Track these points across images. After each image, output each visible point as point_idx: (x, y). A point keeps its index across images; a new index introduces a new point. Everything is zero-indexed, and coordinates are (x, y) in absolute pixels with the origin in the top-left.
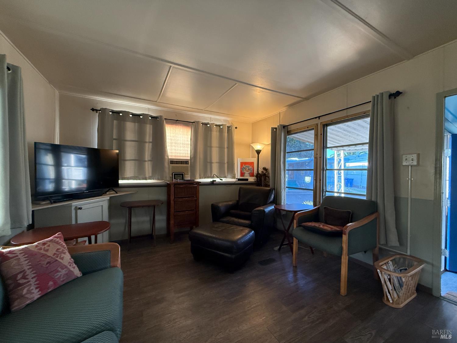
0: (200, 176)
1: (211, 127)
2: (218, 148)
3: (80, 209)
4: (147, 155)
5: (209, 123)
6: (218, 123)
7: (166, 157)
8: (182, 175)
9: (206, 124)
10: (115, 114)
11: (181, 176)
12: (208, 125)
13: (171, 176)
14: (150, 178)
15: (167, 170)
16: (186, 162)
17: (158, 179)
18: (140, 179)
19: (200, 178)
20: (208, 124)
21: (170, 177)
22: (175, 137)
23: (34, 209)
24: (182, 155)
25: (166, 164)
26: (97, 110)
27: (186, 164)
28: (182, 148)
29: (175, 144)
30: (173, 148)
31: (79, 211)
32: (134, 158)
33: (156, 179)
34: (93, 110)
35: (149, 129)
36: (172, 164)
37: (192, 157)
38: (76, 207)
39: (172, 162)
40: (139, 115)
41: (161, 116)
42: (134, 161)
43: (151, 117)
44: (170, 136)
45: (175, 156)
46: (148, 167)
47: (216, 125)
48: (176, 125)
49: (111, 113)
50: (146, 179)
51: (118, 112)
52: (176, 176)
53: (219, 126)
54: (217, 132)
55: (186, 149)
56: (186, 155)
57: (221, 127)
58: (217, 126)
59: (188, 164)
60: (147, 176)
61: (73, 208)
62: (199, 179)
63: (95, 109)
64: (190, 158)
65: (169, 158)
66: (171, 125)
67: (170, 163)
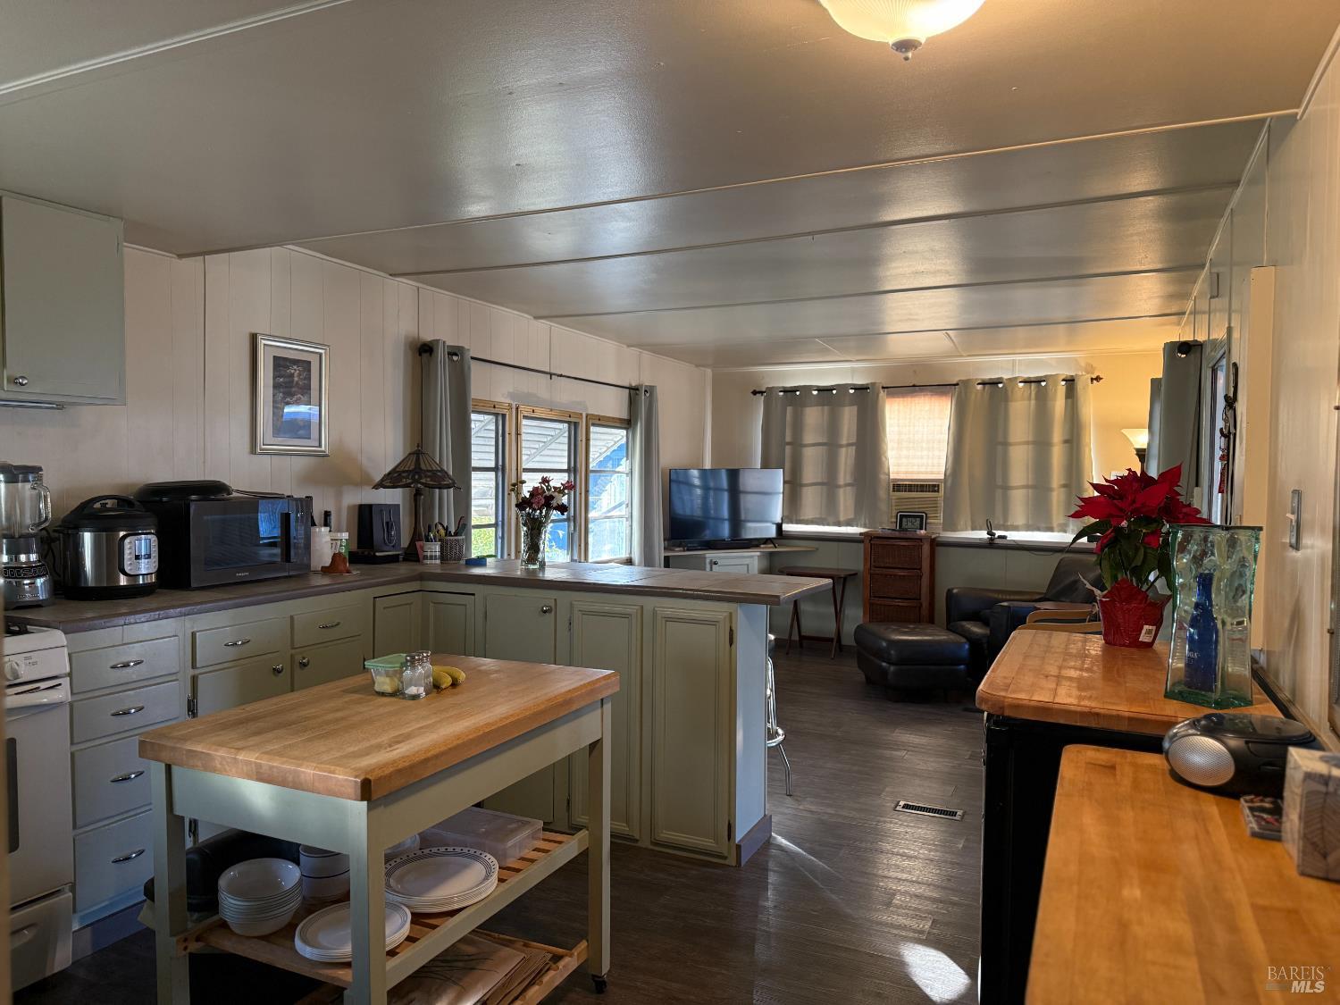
0: (973, 522)
1: (1006, 390)
2: (1031, 447)
3: (715, 563)
4: (844, 474)
5: (1001, 378)
6: (1033, 374)
7: (883, 477)
8: (921, 520)
9: (994, 383)
10: (789, 394)
11: (918, 522)
12: (1000, 385)
13: (894, 520)
14: (849, 524)
15: (883, 506)
16: (934, 486)
17: (865, 527)
18: (828, 525)
19: (973, 529)
20: (999, 381)
21: (892, 522)
22: (909, 426)
23: (667, 554)
24: (923, 469)
25: (882, 494)
26: (762, 393)
27: (935, 491)
28: (925, 453)
29: (910, 442)
30: (904, 452)
31: (714, 566)
32: (819, 480)
33: (861, 527)
34: (755, 393)
35: (849, 416)
36: (898, 491)
37: (948, 472)
38: (711, 561)
39: (899, 487)
40: (828, 389)
41: (873, 384)
42: (820, 487)
43: (855, 389)
44: (898, 426)
45: (906, 473)
46: (846, 498)
47: (1027, 382)
48: (912, 397)
49: (782, 394)
50: (839, 524)
51: (792, 390)
52: (904, 520)
53: (1038, 381)
54: (1030, 399)
55: (936, 453)
56: (935, 469)
57: (1043, 384)
58: (1031, 382)
59: (938, 491)
60: (842, 518)
61: (708, 561)
62: (970, 532)
63: (757, 390)
64: (945, 475)
65: (892, 477)
66: (901, 399)
67: (894, 491)
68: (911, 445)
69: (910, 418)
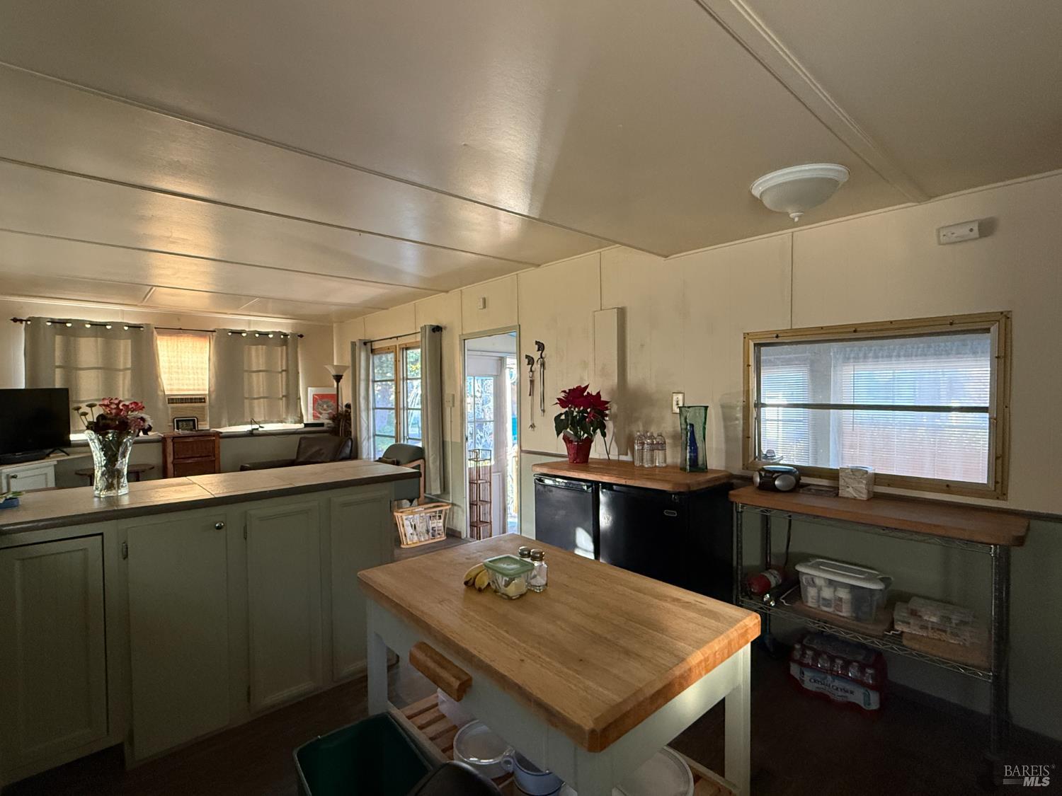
0: (229, 421)
1: (248, 338)
2: (265, 373)
3: (15, 477)
4: (123, 391)
5: (245, 330)
6: (264, 330)
7: (160, 393)
8: (192, 422)
9: (240, 333)
10: (57, 324)
12: (244, 335)
13: (171, 424)
15: (163, 415)
16: (200, 399)
20: (244, 332)
21: (169, 426)
22: (177, 357)
24: (191, 387)
25: (160, 405)
26: (21, 321)
27: (201, 402)
28: (191, 376)
29: (178, 368)
30: (175, 376)
31: (12, 481)
34: (15, 320)
35: (124, 347)
36: (173, 403)
37: (211, 389)
38: (8, 475)
39: (172, 400)
40: (102, 325)
41: (148, 325)
43: (129, 327)
44: (168, 357)
45: (178, 390)
47: (260, 334)
48: (177, 336)
51: (62, 322)
52: (180, 423)
53: (267, 334)
55: (200, 376)
56: (201, 387)
57: (270, 335)
58: (262, 334)
59: (205, 402)
61: (4, 476)
63: (18, 318)
64: (209, 391)
65: (166, 393)
66: (169, 338)
67: (169, 403)
68: (180, 371)
69: (178, 352)
